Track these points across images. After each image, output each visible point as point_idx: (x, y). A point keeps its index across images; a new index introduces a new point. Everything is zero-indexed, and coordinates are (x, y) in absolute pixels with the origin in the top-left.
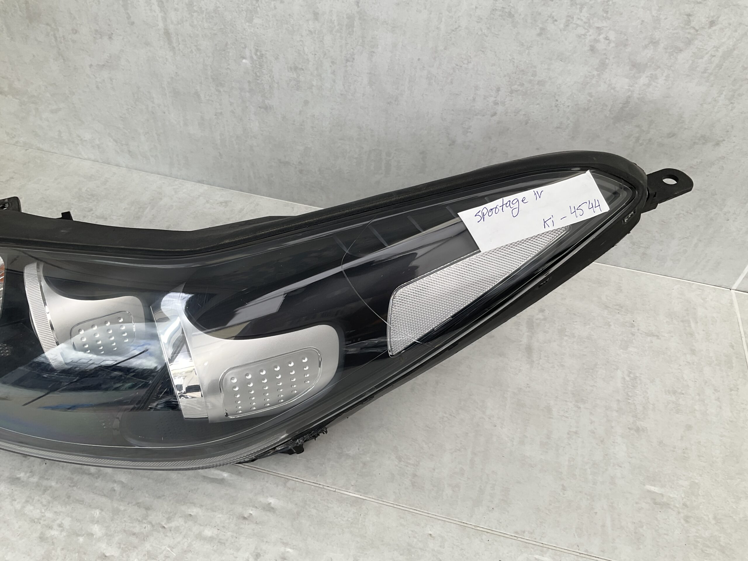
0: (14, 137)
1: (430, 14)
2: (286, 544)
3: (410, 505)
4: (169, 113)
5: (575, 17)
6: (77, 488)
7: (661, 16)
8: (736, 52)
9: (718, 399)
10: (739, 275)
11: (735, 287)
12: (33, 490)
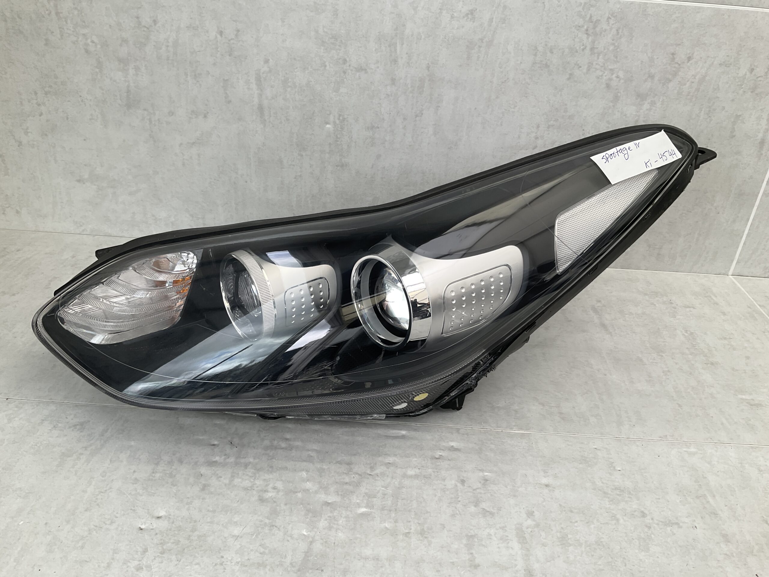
0: (81, 226)
1: (486, 71)
2: (482, 470)
3: (567, 432)
4: (250, 182)
5: (594, 63)
6: (275, 459)
7: (655, 57)
8: (707, 78)
9: (758, 339)
10: (732, 261)
11: (730, 273)
12: (234, 467)
